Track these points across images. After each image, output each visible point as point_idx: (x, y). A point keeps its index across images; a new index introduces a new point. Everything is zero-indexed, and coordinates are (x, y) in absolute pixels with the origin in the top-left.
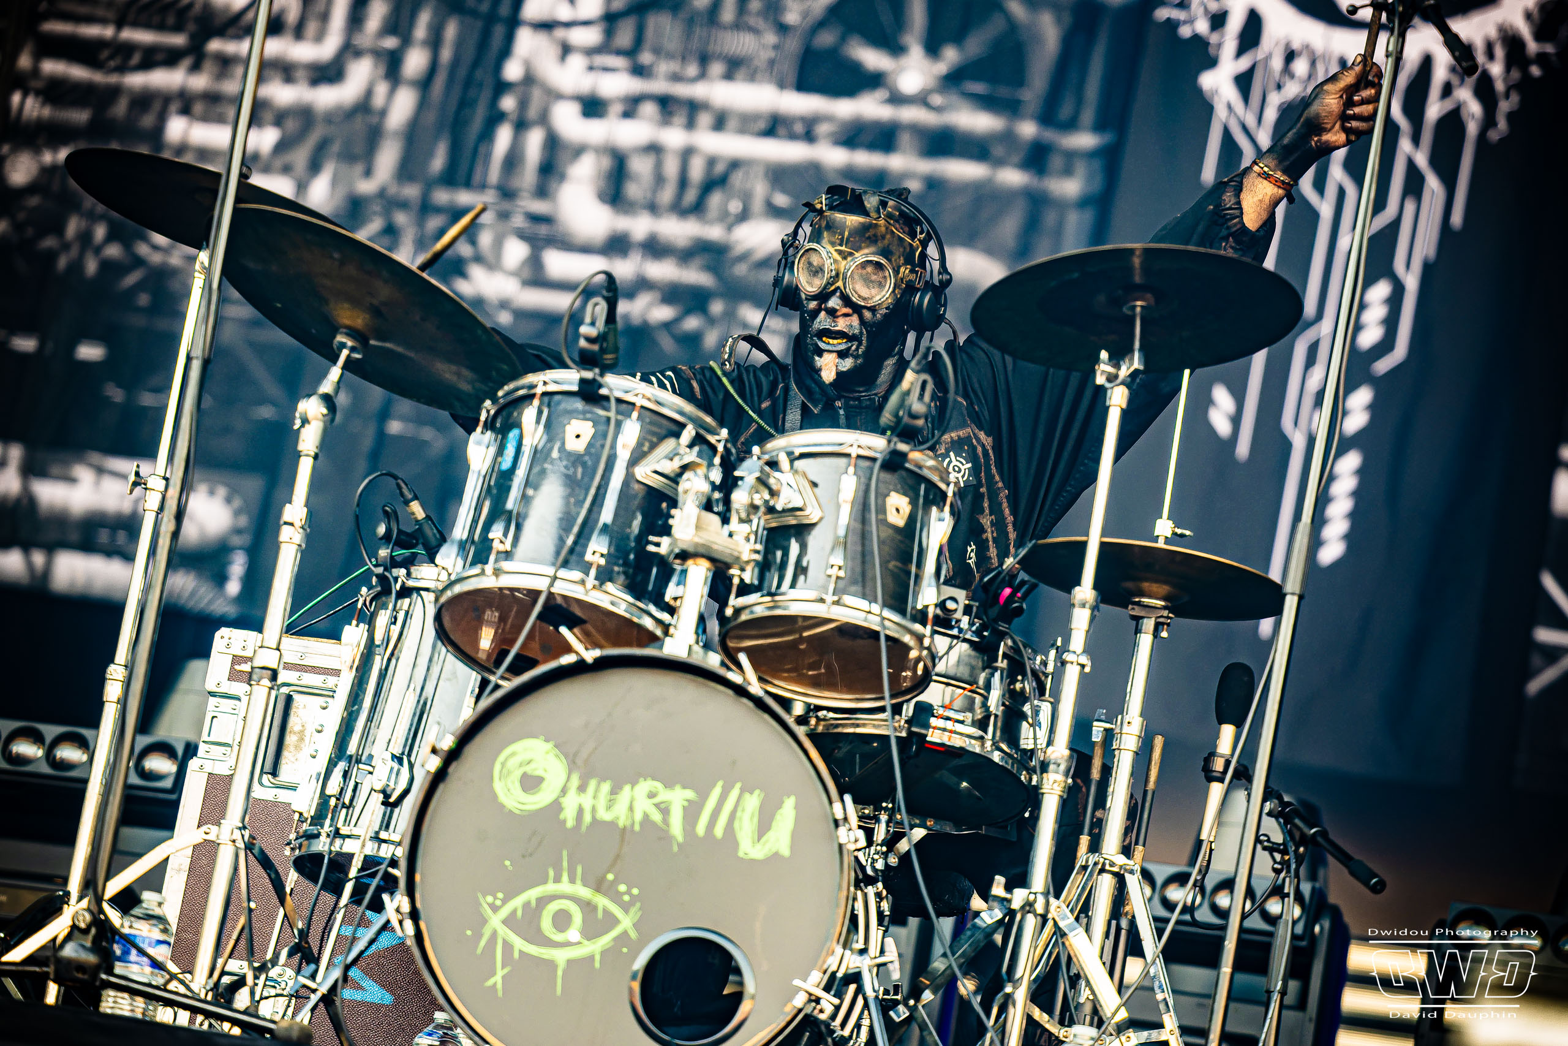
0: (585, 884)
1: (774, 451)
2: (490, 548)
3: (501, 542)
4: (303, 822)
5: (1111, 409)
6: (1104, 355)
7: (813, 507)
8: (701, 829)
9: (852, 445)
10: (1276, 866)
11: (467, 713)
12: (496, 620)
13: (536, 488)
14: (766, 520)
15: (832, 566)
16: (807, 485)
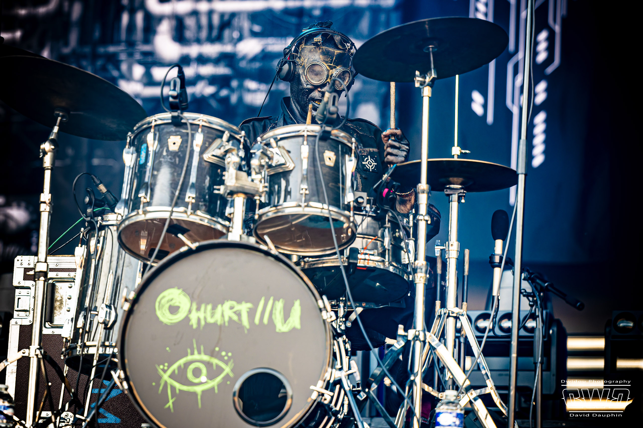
0: (206, 354)
1: (267, 139)
2: (140, 202)
3: (145, 198)
4: (68, 342)
5: (424, 98)
6: (417, 73)
7: (290, 162)
8: (257, 321)
9: (304, 131)
10: (531, 303)
11: (139, 281)
12: (147, 235)
13: (158, 170)
14: (268, 172)
15: (302, 189)
16: (285, 152)
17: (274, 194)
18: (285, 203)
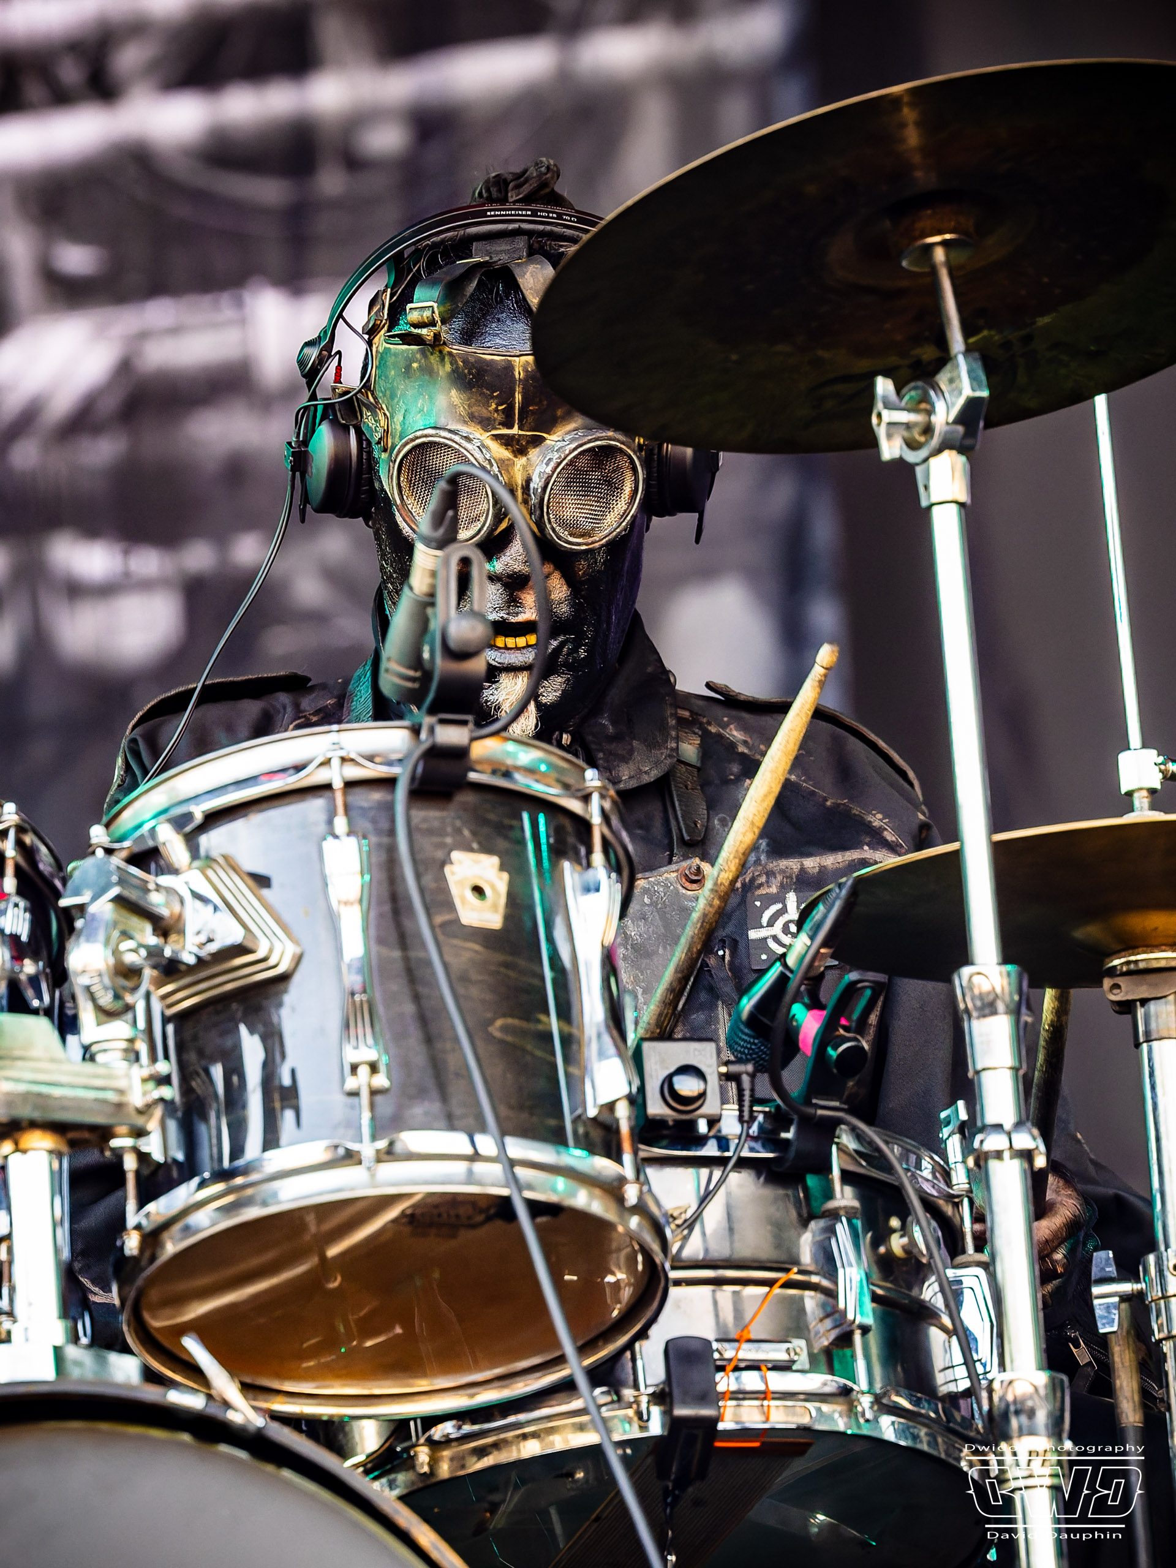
1: (138, 826)
5: (936, 513)
6: (883, 386)
7: (271, 936)
14: (164, 997)
15: (354, 1068)
16: (243, 886)
17: (213, 1115)
18: (270, 1154)
